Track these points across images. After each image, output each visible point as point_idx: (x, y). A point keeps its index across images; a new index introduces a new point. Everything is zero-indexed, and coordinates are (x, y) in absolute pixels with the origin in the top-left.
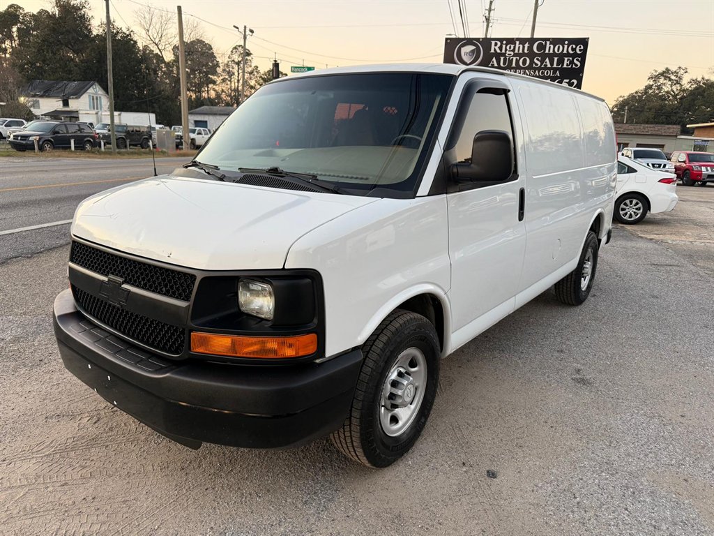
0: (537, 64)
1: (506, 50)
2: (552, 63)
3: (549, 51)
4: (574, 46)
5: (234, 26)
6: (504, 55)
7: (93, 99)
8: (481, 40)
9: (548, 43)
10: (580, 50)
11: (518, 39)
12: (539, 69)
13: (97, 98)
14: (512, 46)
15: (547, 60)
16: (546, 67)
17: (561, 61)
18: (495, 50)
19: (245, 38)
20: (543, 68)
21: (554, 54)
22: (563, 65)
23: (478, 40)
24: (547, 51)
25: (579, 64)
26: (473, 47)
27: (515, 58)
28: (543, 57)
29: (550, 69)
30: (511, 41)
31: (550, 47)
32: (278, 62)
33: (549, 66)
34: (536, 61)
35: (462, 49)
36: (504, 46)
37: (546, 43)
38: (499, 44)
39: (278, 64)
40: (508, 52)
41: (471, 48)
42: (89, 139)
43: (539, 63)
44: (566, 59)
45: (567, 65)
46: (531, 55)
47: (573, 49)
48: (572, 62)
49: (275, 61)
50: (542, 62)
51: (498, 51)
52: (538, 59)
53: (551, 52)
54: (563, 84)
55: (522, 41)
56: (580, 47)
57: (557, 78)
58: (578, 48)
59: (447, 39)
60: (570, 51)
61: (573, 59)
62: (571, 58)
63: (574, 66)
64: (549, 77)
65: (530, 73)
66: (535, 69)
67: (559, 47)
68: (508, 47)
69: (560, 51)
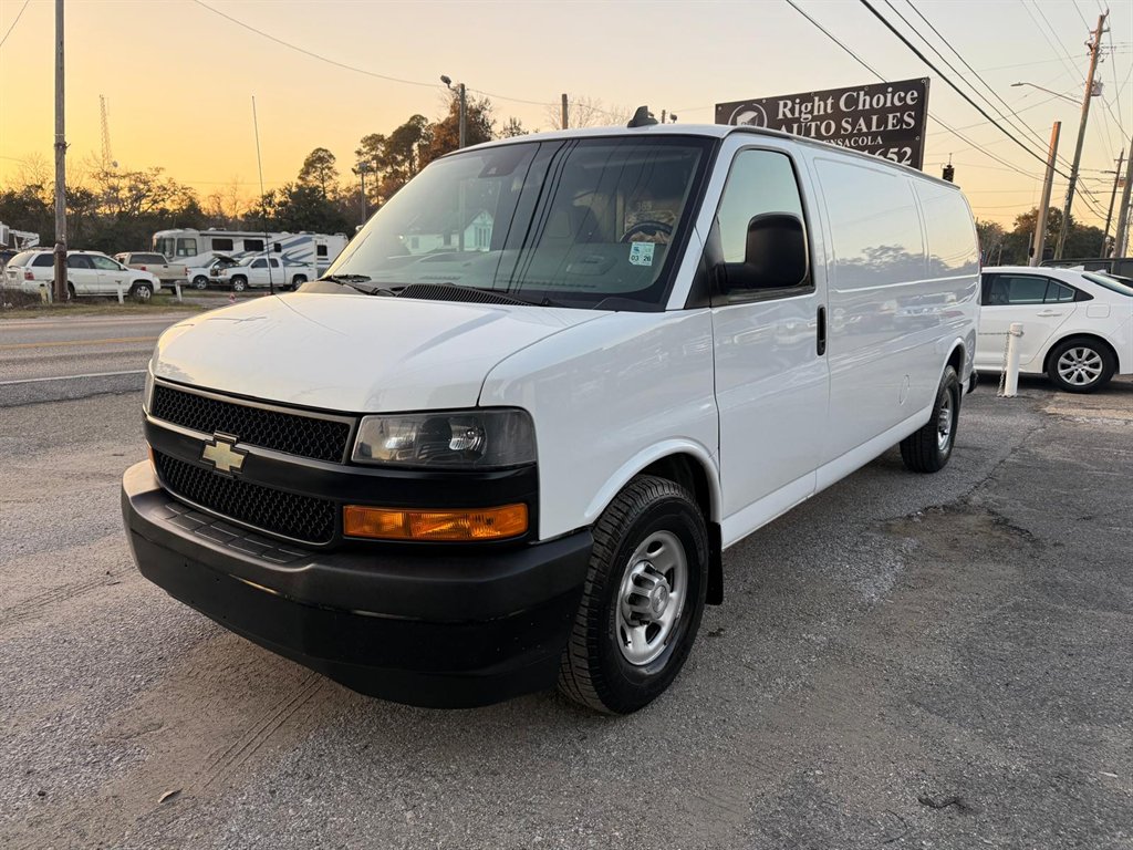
0: (846, 130)
1: (800, 112)
2: (869, 125)
3: (864, 106)
4: (902, 94)
6: (798, 120)
8: (764, 101)
9: (862, 93)
10: (913, 99)
11: (816, 94)
12: (850, 136)
14: (809, 105)
15: (862, 121)
16: (860, 133)
17: (883, 121)
18: (784, 114)
20: (855, 135)
21: (872, 111)
22: (886, 127)
23: (759, 101)
24: (860, 107)
25: (912, 122)
26: (754, 114)
27: (813, 124)
28: (855, 116)
29: (866, 135)
30: (806, 98)
31: (865, 100)
34: (844, 124)
35: (739, 115)
36: (797, 107)
37: (858, 94)
38: (790, 104)
40: (803, 116)
41: (751, 115)
43: (849, 128)
44: (891, 116)
45: (894, 126)
46: (837, 115)
47: (900, 99)
48: (901, 121)
50: (853, 125)
51: (789, 115)
52: (847, 122)
53: (867, 107)
54: (890, 155)
55: (823, 95)
56: (912, 94)
57: (879, 147)
58: (909, 96)
59: (717, 106)
60: (897, 103)
61: (902, 116)
62: (898, 114)
63: (904, 126)
64: (866, 147)
65: (837, 143)
66: (844, 138)
67: (879, 98)
68: (803, 108)
69: (881, 105)
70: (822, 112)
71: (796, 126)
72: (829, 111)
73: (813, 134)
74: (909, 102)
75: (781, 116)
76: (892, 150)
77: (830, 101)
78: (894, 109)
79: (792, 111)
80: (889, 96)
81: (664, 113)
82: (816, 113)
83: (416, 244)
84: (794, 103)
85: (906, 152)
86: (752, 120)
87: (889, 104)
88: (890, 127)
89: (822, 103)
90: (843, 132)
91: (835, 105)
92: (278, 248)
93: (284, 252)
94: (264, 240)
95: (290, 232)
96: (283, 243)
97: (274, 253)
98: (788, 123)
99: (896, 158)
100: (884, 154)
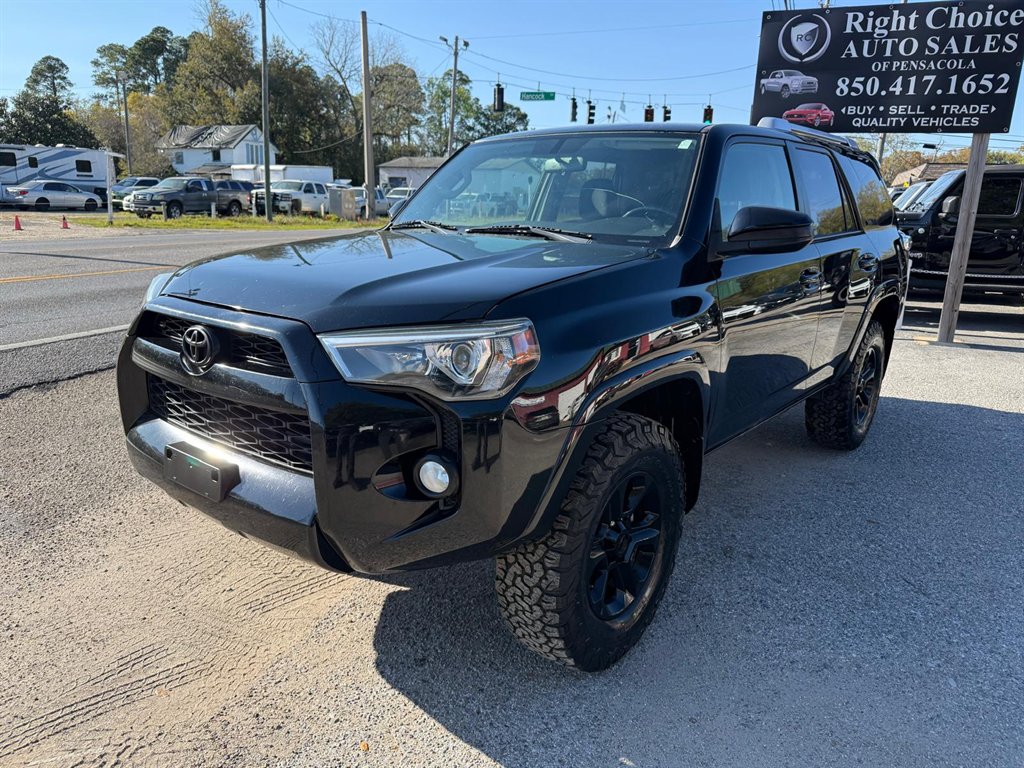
0: (931, 50)
1: (874, 27)
2: (961, 47)
3: (957, 24)
4: (1006, 13)
5: (441, 38)
6: (870, 36)
7: (252, 149)
8: (828, 12)
9: (955, 9)
10: (1017, 20)
11: (896, 7)
12: (936, 58)
13: (257, 147)
14: (886, 20)
15: (952, 41)
16: (949, 55)
17: (978, 42)
18: (853, 28)
19: (456, 54)
20: (944, 57)
21: (967, 30)
22: (982, 48)
23: (822, 11)
24: (952, 25)
25: (1014, 45)
26: (813, 26)
27: (890, 41)
28: (944, 35)
29: (956, 57)
30: (883, 11)
31: (958, 18)
32: (503, 86)
33: (955, 51)
34: (930, 43)
35: (793, 29)
36: (870, 20)
37: (950, 11)
38: (861, 16)
39: (502, 89)
40: (877, 31)
41: (809, 27)
43: (936, 48)
44: (989, 37)
45: (991, 48)
46: (922, 32)
47: (1003, 19)
48: (1001, 43)
49: (499, 85)
50: (942, 45)
51: (860, 29)
52: (934, 41)
53: (961, 25)
54: (983, 82)
55: (904, 10)
56: (1018, 14)
57: (970, 72)
58: (1014, 15)
59: (766, 14)
60: (998, 23)
61: (1003, 37)
62: (999, 36)
63: (1004, 50)
64: (955, 71)
65: (919, 65)
66: (928, 59)
67: (976, 16)
68: (878, 22)
69: (978, 24)
70: (902, 28)
71: (866, 42)
72: (912, 27)
73: (888, 53)
74: (1013, 22)
75: (849, 30)
76: (986, 76)
77: (913, 17)
78: (993, 29)
79: (864, 24)
80: (989, 14)
81: (457, 38)
82: (894, 28)
83: (179, 160)
84: (866, 16)
85: (1002, 80)
86: (813, 32)
87: (988, 23)
88: (987, 50)
89: (903, 19)
90: (927, 52)
91: (920, 22)
92: (33, 162)
93: (41, 167)
94: (18, 154)
95: (47, 146)
96: (38, 157)
97: (29, 168)
98: (858, 39)
99: (990, 85)
100: (977, 80)
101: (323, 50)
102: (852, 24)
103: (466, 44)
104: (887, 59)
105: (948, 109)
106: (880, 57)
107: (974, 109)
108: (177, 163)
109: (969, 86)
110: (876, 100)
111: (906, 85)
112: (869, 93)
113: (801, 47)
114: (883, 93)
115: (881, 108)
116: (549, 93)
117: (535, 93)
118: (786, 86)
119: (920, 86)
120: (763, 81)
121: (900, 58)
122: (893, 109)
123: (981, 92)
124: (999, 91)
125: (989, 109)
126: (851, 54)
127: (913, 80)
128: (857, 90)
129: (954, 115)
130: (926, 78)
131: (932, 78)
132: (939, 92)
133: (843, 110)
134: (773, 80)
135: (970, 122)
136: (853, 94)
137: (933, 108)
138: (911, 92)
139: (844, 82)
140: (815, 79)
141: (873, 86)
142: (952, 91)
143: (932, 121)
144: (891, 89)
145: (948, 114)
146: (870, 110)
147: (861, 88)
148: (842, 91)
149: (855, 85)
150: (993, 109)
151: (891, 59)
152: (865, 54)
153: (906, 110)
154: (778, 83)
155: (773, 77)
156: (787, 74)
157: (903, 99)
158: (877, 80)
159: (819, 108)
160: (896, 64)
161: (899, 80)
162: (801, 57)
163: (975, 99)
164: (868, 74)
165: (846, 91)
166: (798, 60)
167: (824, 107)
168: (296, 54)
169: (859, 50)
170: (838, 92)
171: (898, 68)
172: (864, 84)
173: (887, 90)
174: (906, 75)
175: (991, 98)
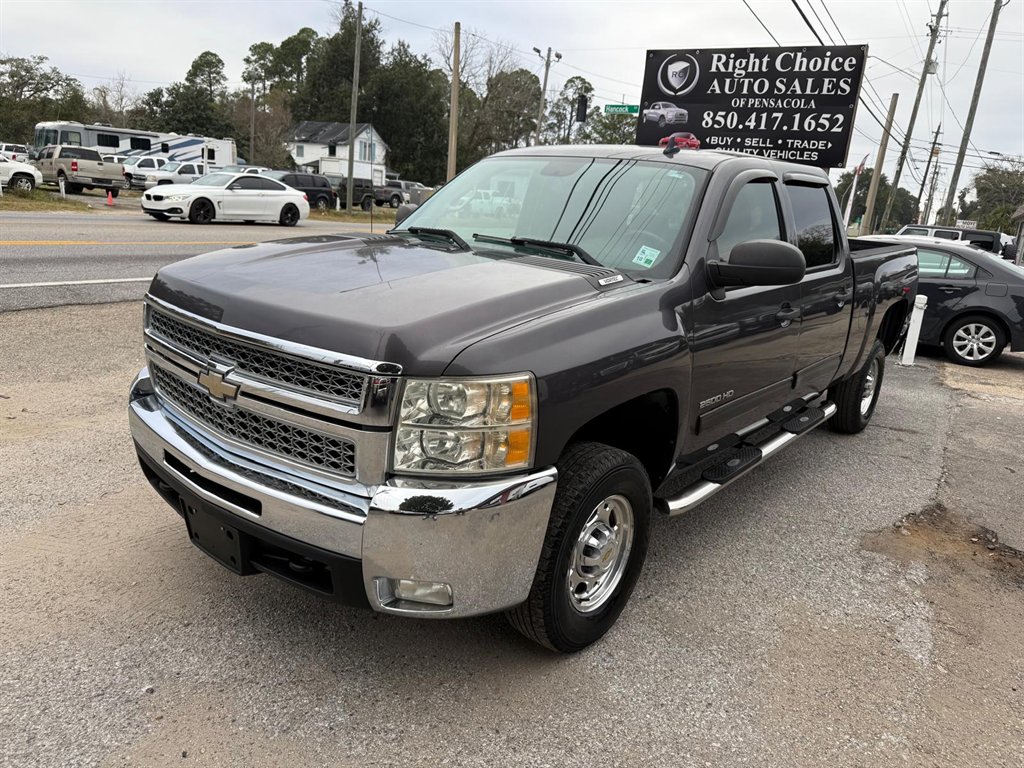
0: (780, 90)
1: (734, 67)
2: (803, 88)
3: (800, 68)
4: (841, 60)
5: (535, 49)
7: (365, 147)
8: (697, 52)
9: (799, 55)
10: (850, 66)
11: (753, 50)
12: (783, 97)
13: (370, 145)
14: (744, 61)
15: (796, 83)
16: (794, 95)
17: (818, 85)
19: (548, 65)
20: (788, 97)
21: (808, 73)
22: (821, 91)
23: (693, 52)
24: (797, 69)
25: (848, 89)
26: (685, 64)
28: (790, 77)
29: (800, 97)
30: (742, 53)
31: (801, 62)
33: (799, 92)
34: (778, 84)
35: (670, 67)
36: (731, 61)
37: (796, 56)
38: (724, 58)
40: (737, 71)
41: (683, 65)
42: (324, 195)
43: (783, 88)
44: (827, 80)
45: (828, 90)
46: (772, 74)
48: (836, 86)
50: (788, 86)
51: (723, 69)
52: (781, 82)
53: (804, 69)
54: (821, 121)
55: (759, 53)
56: (851, 61)
57: (811, 111)
58: (847, 62)
59: (649, 52)
60: (834, 68)
61: (838, 81)
62: (835, 80)
63: (839, 92)
64: (798, 110)
65: (769, 103)
66: (777, 98)
67: (816, 61)
68: (737, 64)
69: (818, 68)
70: (756, 70)
71: (728, 81)
72: (764, 69)
73: (745, 91)
74: (847, 68)
75: (714, 69)
76: (824, 116)
77: (766, 60)
78: (830, 73)
79: (726, 65)
80: (827, 60)
81: (550, 50)
82: (750, 70)
83: (300, 153)
84: (728, 58)
85: (838, 119)
86: (684, 70)
87: (826, 69)
88: (825, 92)
89: (757, 61)
90: (776, 92)
91: (771, 64)
92: (165, 148)
93: (171, 152)
94: (153, 141)
95: (179, 134)
96: (170, 144)
97: (161, 153)
98: (721, 77)
99: (827, 124)
100: (816, 119)
101: (444, 55)
102: (716, 65)
103: (559, 56)
104: (744, 96)
105: (793, 144)
106: (738, 94)
107: (814, 144)
108: (298, 155)
109: (810, 124)
110: (735, 132)
111: (758, 120)
112: (729, 125)
113: (675, 82)
114: (741, 127)
115: (739, 140)
116: (633, 106)
117: (620, 106)
118: (662, 116)
119: (770, 121)
120: (645, 111)
121: (755, 96)
122: (748, 141)
123: (819, 129)
124: (835, 130)
125: (826, 145)
126: (715, 90)
127: (764, 115)
128: (719, 123)
129: (797, 149)
130: (775, 115)
131: (780, 115)
132: (785, 128)
133: (708, 140)
134: (652, 111)
135: (810, 156)
136: (716, 126)
137: (780, 142)
138: (763, 127)
139: (709, 115)
140: (685, 112)
141: (732, 121)
142: (796, 128)
143: (779, 154)
144: (747, 124)
145: (792, 148)
146: (729, 141)
147: (722, 120)
148: (707, 124)
149: (717, 118)
150: (830, 145)
151: (747, 97)
152: (727, 90)
153: (758, 142)
154: (656, 114)
155: (653, 108)
156: (665, 106)
157: (755, 133)
158: (735, 115)
159: (688, 137)
160: (751, 101)
161: (754, 116)
162: (676, 91)
163: (814, 136)
164: (729, 109)
165: (710, 123)
166: (672, 93)
167: (692, 136)
168: (420, 58)
169: (722, 87)
170: (704, 124)
171: (753, 105)
172: (725, 117)
173: (744, 124)
174: (759, 112)
175: (827, 136)
